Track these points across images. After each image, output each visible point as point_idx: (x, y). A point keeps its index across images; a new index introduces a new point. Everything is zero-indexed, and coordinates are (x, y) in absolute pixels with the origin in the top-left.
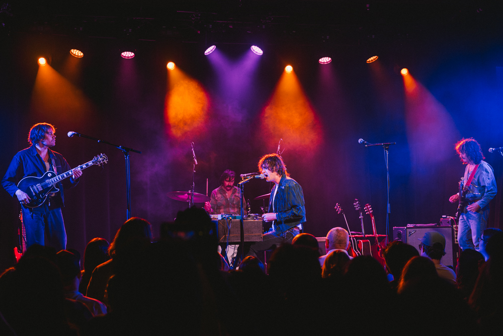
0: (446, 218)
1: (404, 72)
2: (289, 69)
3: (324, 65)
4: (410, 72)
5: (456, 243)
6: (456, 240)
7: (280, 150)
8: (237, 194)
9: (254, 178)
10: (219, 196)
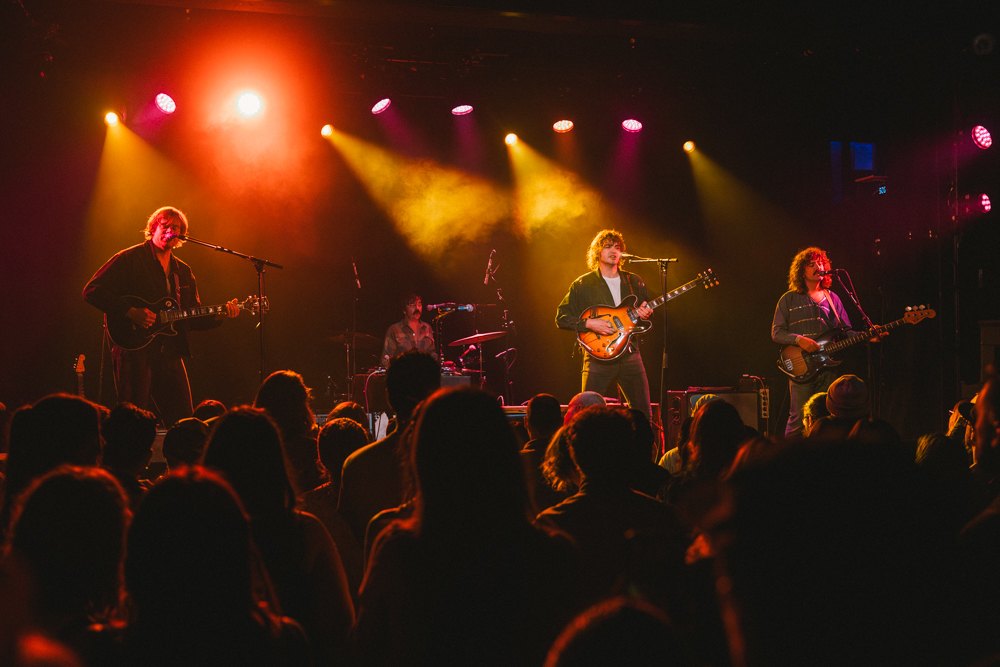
0: (748, 377)
1: (689, 146)
2: (511, 139)
3: (560, 134)
4: (698, 146)
5: (763, 416)
6: (763, 412)
7: (491, 267)
8: (428, 335)
9: (457, 310)
10: (402, 335)
